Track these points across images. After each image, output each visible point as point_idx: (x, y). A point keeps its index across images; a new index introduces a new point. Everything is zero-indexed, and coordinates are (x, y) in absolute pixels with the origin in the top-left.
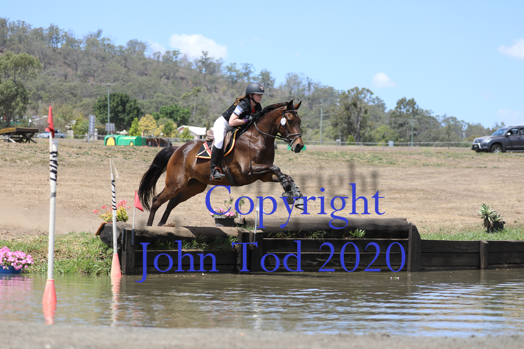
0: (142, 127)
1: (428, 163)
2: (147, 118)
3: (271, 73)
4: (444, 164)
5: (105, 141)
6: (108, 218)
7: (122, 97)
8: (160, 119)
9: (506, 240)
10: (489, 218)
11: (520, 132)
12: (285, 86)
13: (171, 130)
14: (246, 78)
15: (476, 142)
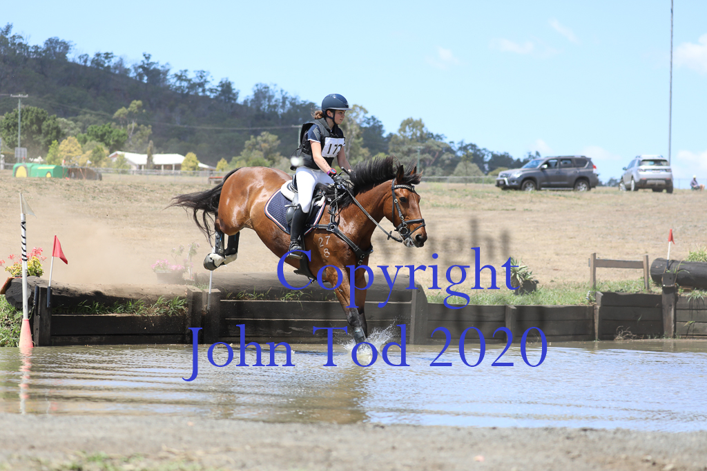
0: (62, 153)
1: (438, 204)
2: (70, 142)
3: (233, 83)
4: (460, 205)
5: (13, 171)
6: (17, 272)
7: (38, 113)
8: (87, 143)
9: (540, 305)
10: (518, 275)
11: (560, 164)
12: (252, 100)
13: (101, 157)
14: (200, 90)
15: (502, 176)
